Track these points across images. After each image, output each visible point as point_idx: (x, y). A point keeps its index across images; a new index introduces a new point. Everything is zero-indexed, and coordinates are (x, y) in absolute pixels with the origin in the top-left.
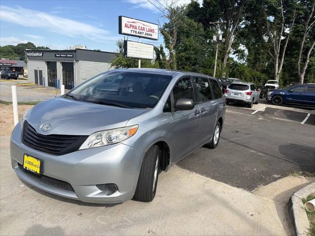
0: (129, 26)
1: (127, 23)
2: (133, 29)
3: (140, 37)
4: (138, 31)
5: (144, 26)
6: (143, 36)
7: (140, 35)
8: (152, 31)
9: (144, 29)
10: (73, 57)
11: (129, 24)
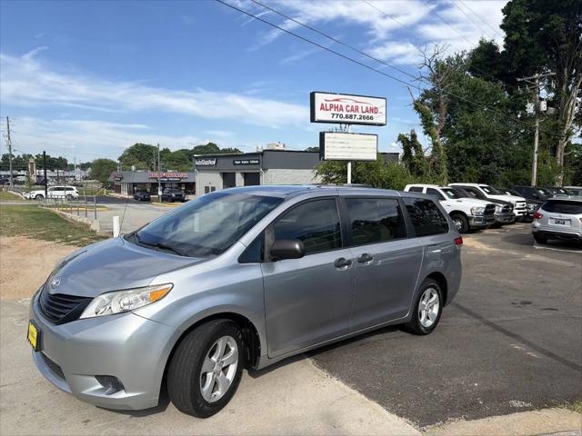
0: (328, 108)
1: (325, 103)
2: (336, 112)
3: (350, 123)
4: (344, 113)
5: (357, 104)
6: (356, 120)
7: (349, 120)
8: (374, 110)
9: (357, 109)
10: (259, 164)
11: (328, 103)
